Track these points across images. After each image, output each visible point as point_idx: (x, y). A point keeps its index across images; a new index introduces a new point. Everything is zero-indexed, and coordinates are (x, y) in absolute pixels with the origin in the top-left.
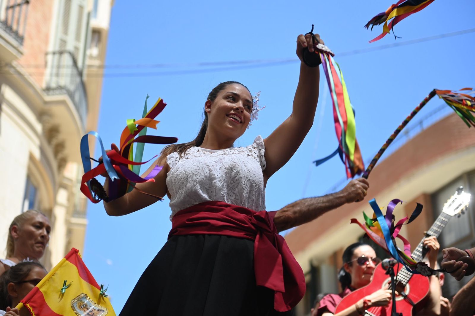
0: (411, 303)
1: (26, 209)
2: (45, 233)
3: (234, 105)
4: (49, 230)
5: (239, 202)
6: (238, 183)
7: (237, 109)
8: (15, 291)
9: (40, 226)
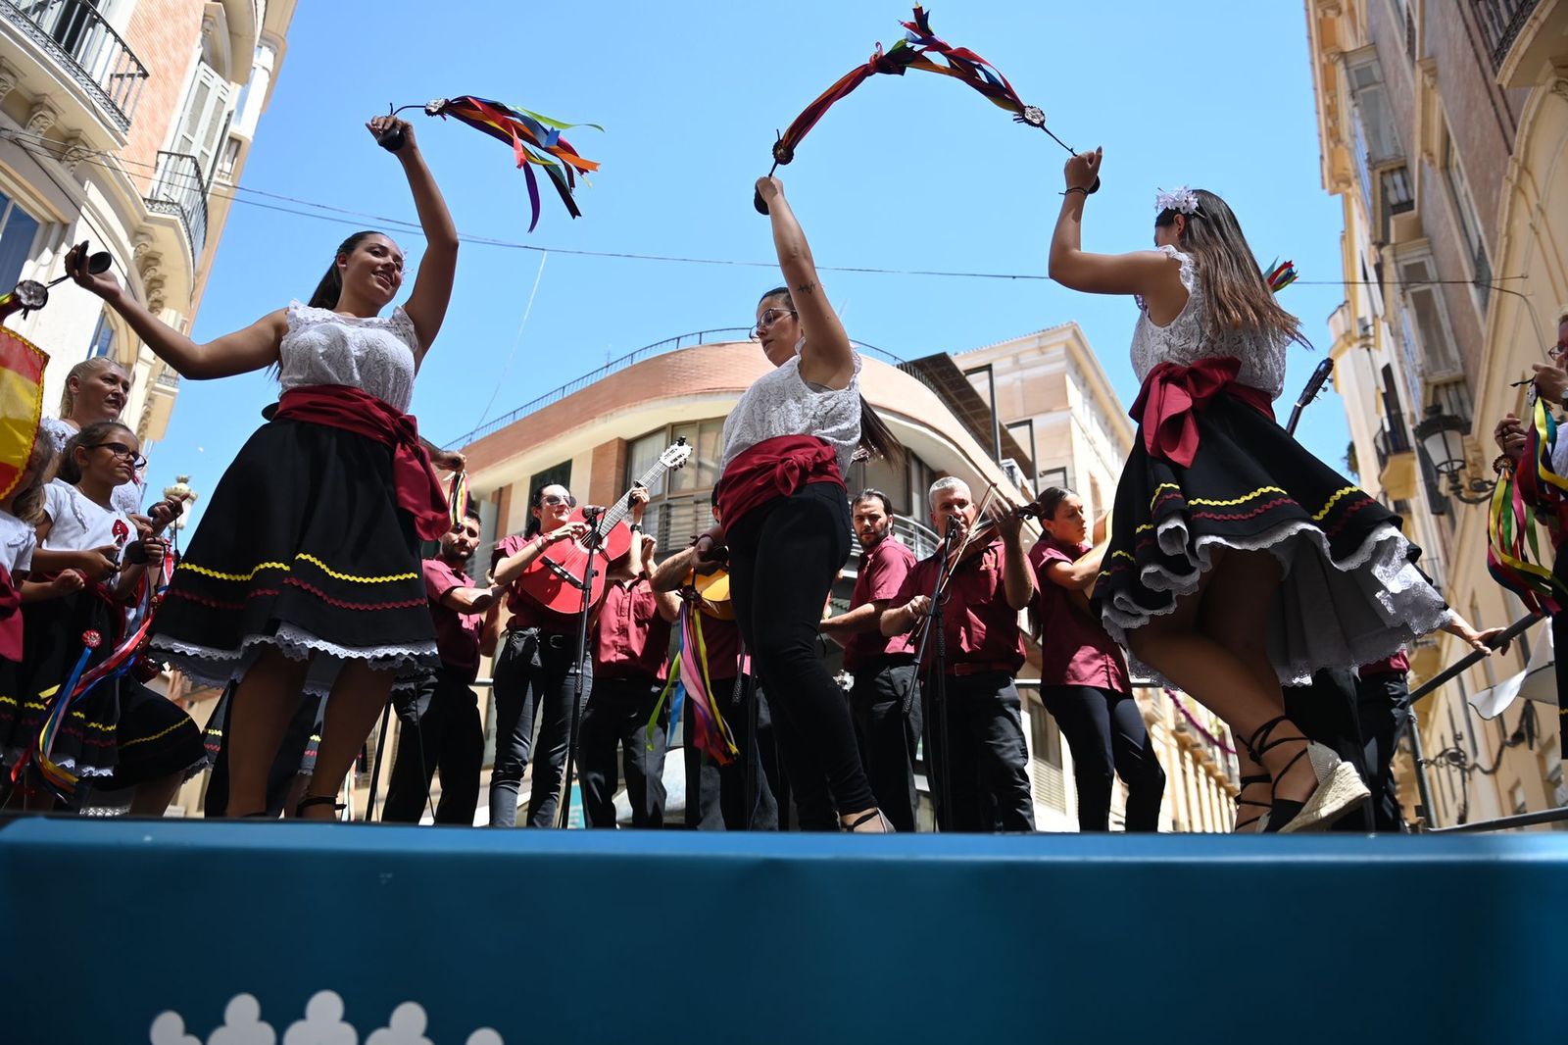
0: (607, 559)
1: (94, 354)
2: (121, 391)
3: (381, 260)
4: (126, 387)
5: (380, 394)
6: (384, 370)
7: (386, 265)
8: (86, 459)
9: (114, 380)
